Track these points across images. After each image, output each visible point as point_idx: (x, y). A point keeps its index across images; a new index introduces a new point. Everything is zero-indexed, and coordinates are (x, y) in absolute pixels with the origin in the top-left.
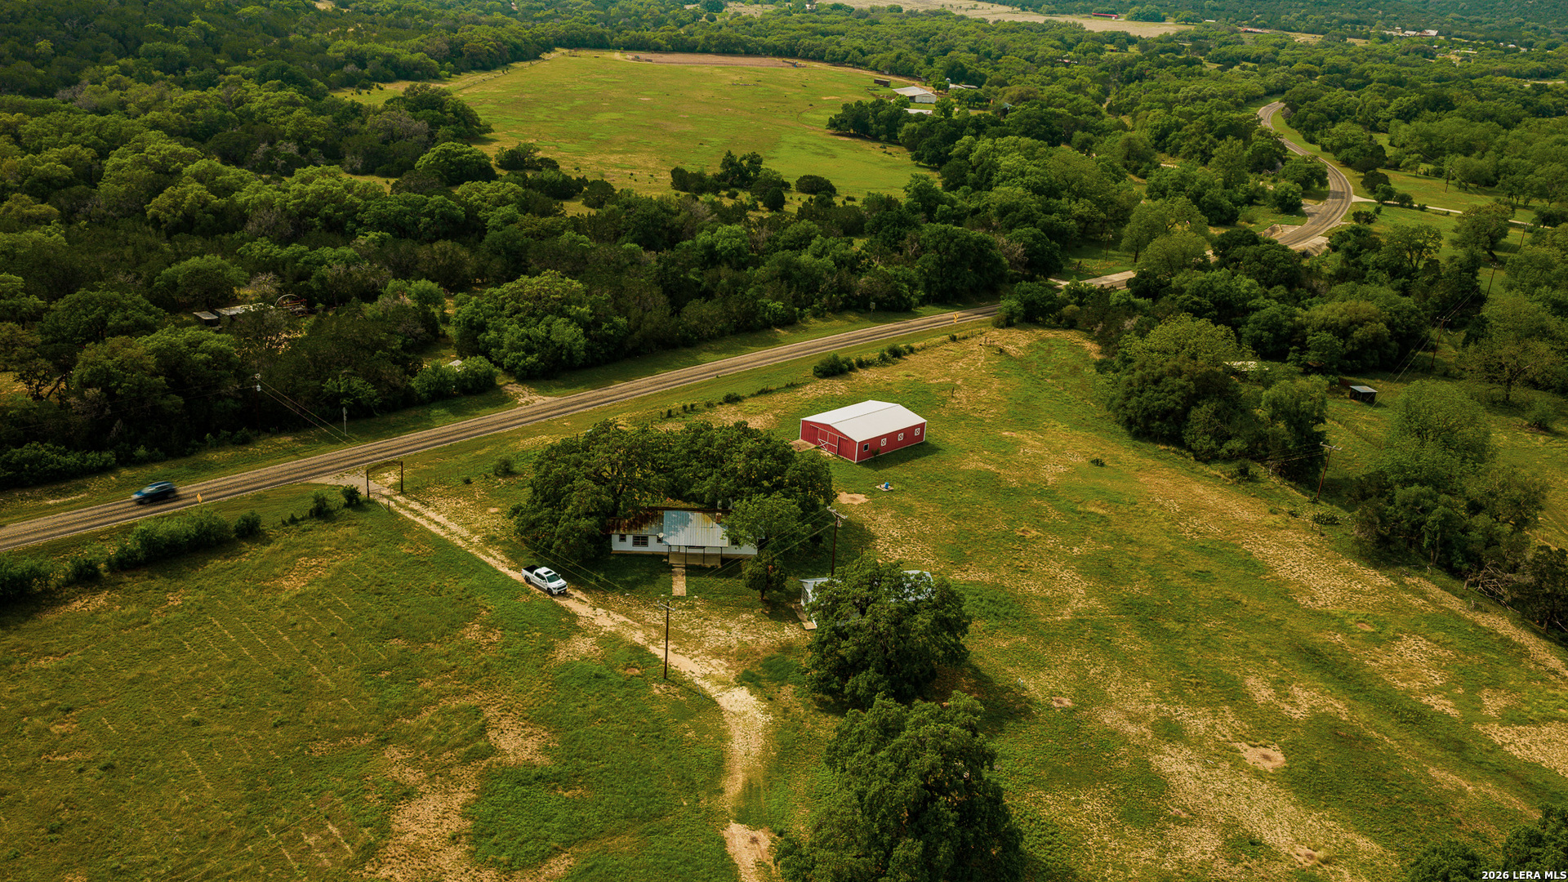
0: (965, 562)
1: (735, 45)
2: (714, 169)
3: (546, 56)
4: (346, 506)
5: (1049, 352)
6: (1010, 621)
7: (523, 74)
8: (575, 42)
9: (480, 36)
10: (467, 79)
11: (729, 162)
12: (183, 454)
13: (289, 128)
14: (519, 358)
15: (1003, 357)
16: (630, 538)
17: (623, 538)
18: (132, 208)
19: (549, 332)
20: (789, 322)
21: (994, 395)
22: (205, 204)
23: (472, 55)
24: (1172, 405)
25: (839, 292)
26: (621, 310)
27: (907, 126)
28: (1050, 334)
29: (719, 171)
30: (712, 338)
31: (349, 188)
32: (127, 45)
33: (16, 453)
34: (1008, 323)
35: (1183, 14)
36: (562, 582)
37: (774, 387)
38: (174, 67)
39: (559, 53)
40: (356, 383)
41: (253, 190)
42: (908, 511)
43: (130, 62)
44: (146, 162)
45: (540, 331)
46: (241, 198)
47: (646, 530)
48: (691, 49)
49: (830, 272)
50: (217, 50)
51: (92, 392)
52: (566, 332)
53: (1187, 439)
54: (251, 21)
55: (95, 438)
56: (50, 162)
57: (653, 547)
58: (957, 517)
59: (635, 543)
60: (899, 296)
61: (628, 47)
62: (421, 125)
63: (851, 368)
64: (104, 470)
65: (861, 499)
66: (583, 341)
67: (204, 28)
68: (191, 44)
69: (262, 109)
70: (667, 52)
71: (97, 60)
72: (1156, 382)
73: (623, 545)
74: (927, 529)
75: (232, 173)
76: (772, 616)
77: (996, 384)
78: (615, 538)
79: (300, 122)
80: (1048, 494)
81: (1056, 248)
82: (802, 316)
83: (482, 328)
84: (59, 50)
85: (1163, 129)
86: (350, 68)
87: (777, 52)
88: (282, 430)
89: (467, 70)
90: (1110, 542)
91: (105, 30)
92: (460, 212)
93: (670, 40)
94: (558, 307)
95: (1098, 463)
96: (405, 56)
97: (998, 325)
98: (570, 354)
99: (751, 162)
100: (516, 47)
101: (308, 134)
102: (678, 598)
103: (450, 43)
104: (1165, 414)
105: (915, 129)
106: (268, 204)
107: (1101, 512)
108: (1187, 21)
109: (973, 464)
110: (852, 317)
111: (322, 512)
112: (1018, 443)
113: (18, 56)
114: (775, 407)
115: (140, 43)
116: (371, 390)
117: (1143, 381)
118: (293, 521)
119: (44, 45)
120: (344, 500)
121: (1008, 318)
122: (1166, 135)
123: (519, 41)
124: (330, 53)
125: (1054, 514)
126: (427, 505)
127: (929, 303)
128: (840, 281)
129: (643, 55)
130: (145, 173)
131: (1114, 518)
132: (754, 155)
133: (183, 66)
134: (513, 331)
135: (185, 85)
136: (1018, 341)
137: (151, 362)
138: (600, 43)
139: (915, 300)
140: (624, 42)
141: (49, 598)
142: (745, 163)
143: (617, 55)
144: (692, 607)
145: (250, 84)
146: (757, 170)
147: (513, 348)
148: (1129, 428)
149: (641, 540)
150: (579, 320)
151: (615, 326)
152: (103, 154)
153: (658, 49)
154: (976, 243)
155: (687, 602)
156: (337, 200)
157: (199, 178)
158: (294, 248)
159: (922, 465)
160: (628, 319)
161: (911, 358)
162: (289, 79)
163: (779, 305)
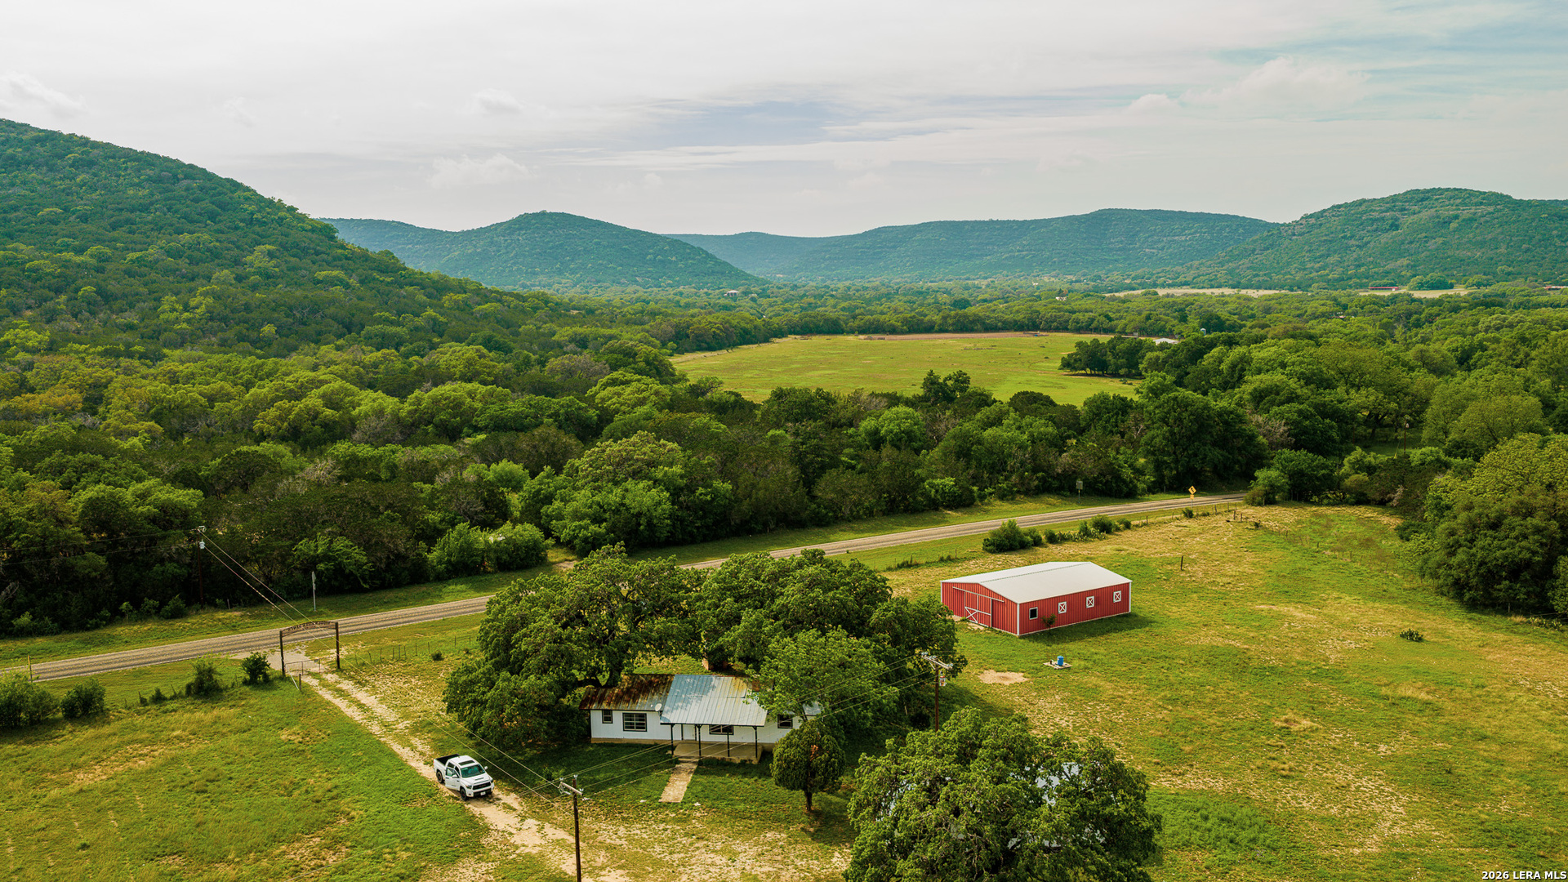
0: (1181, 762)
1: (973, 322)
2: (917, 389)
3: (777, 340)
4: (245, 683)
5: (1328, 527)
6: (1260, 852)
7: (750, 353)
8: (808, 329)
9: (707, 320)
10: (689, 356)
11: (931, 382)
12: (83, 627)
14: (581, 527)
15: (1260, 532)
16: (618, 717)
17: (607, 717)
19: (624, 497)
20: (962, 502)
21: (1246, 568)
22: (315, 415)
23: (697, 336)
24: (1526, 555)
25: (1035, 471)
26: (725, 475)
27: (1149, 355)
28: (1330, 511)
29: (921, 392)
30: (856, 518)
32: (350, 329)
34: (1268, 500)
35: (1475, 279)
36: (486, 777)
37: (923, 561)
38: (392, 345)
39: (791, 341)
42: (1093, 693)
43: (344, 341)
44: (283, 389)
45: (614, 496)
46: (356, 411)
47: (642, 705)
48: (929, 329)
49: (1021, 447)
50: (437, 333)
52: (644, 496)
54: (485, 316)
56: (184, 391)
57: (655, 732)
58: (1173, 701)
59: (628, 726)
60: (1118, 477)
61: (861, 331)
62: (602, 367)
63: (1037, 542)
65: (1018, 677)
66: (667, 506)
67: (434, 319)
68: (413, 328)
70: (902, 333)
71: (315, 341)
72: (1495, 525)
73: (607, 729)
74: (1119, 718)
76: (815, 837)
77: (1250, 557)
78: (596, 717)
80: (1334, 675)
81: (1332, 427)
82: (982, 498)
83: (549, 499)
84: (283, 334)
85: (1464, 351)
87: (1018, 326)
88: (232, 603)
89: (690, 350)
90: (1444, 738)
91: (334, 318)
92: (591, 413)
93: (905, 322)
94: (643, 470)
95: (1411, 636)
97: (1253, 502)
98: (650, 524)
99: (957, 381)
100: (746, 331)
102: (667, 805)
103: (677, 326)
104: (1516, 570)
105: (1158, 358)
106: (382, 414)
107: (1423, 696)
108: (1478, 285)
109: (1207, 639)
110: (1052, 500)
111: (205, 688)
112: (1281, 617)
113: (242, 339)
114: (918, 581)
115: (363, 328)
117: (1472, 526)
118: (159, 699)
119: (269, 329)
120: (244, 675)
121: (1267, 494)
122: (1469, 357)
123: (748, 326)
124: (555, 338)
125: (1341, 700)
126: (361, 684)
127: (1162, 491)
128: (1034, 457)
129: (876, 336)
131: (1449, 705)
132: (961, 374)
133: (399, 345)
136: (1283, 517)
138: (834, 329)
139: (1141, 486)
140: (859, 327)
142: (950, 383)
143: (851, 338)
144: (684, 820)
146: (963, 390)
147: (577, 516)
148: (1459, 596)
149: (637, 722)
150: (665, 483)
151: (716, 494)
153: (893, 331)
154: (1220, 415)
155: (681, 812)
159: (1121, 641)
160: (736, 484)
161: (1128, 534)
162: (495, 348)
163: (949, 481)
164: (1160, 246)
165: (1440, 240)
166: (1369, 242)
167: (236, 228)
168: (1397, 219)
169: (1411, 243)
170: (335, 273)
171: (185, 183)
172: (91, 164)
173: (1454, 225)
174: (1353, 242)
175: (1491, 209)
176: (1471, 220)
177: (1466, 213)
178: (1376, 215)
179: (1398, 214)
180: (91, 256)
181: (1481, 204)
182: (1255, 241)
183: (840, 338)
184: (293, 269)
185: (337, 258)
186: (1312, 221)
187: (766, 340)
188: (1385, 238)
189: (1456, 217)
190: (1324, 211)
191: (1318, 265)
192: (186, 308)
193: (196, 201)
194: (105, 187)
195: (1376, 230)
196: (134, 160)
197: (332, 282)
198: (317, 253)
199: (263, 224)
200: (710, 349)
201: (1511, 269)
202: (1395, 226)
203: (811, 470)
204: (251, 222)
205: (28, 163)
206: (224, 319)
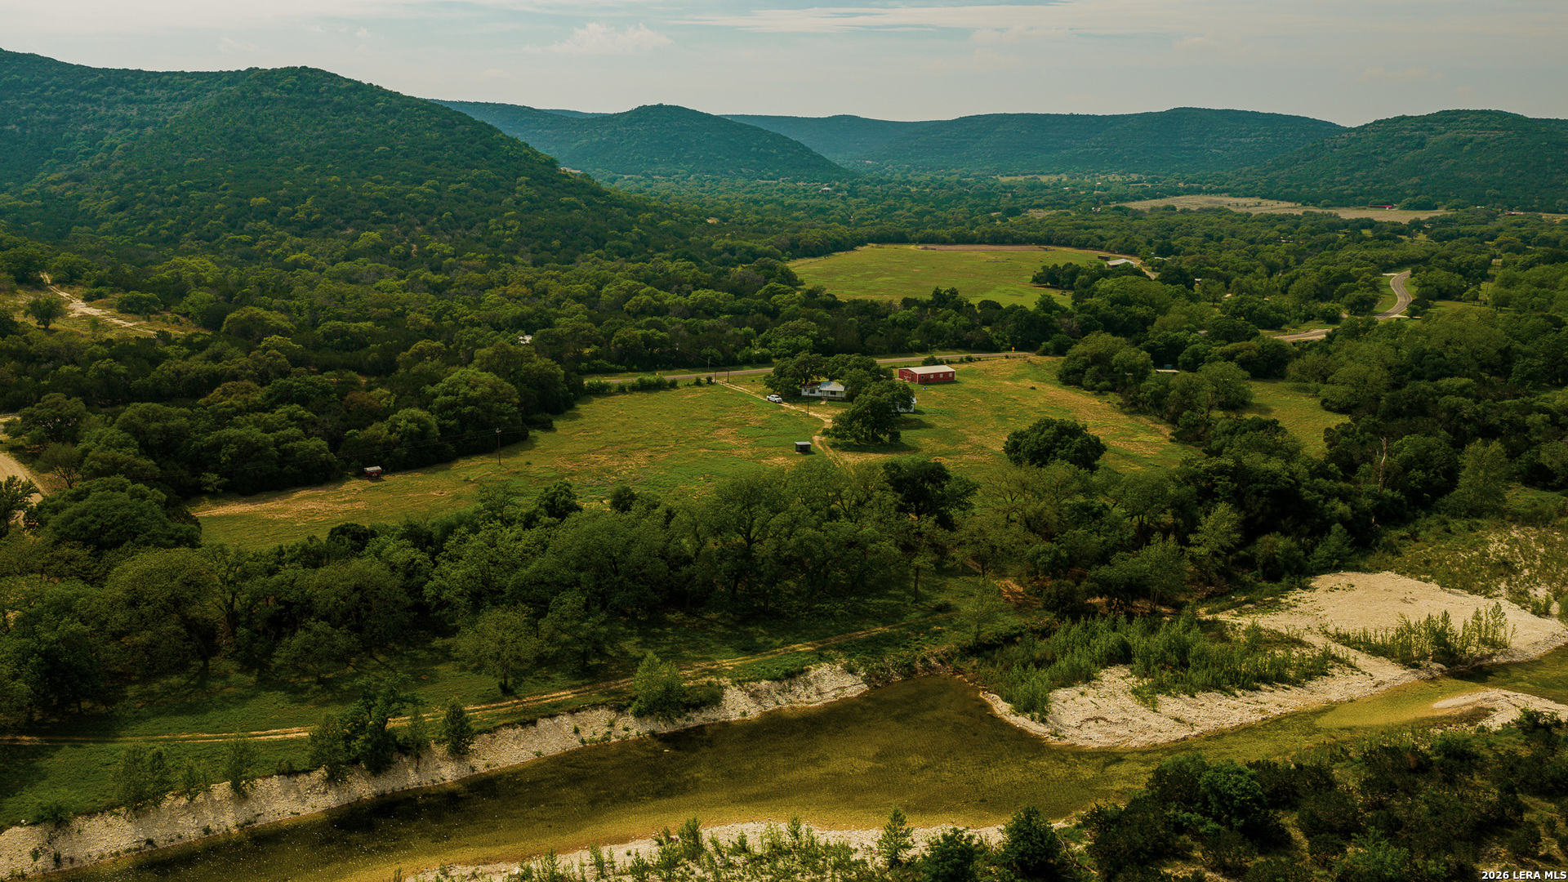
0: (940, 404)
1: (1005, 237)
2: (928, 296)
3: (860, 248)
7: (840, 259)
8: (882, 239)
9: (813, 235)
10: (799, 262)
11: (937, 293)
13: (689, 279)
14: (783, 351)
15: (1028, 364)
16: (808, 390)
18: (617, 306)
19: (798, 341)
20: (923, 350)
21: (1009, 372)
22: (650, 304)
23: (805, 247)
24: (1078, 368)
25: (955, 339)
26: (832, 334)
29: (931, 298)
30: (880, 353)
31: (717, 297)
32: (599, 242)
33: (596, 362)
35: (1453, 202)
36: (781, 399)
37: (901, 365)
38: (625, 254)
39: (869, 249)
40: (714, 351)
41: (670, 299)
42: (930, 394)
43: (601, 251)
44: (620, 289)
45: (794, 341)
46: (667, 302)
47: (814, 387)
48: (972, 241)
50: (647, 246)
51: (620, 345)
53: (1084, 383)
54: (666, 229)
55: (620, 361)
56: (579, 288)
57: (817, 394)
58: (949, 396)
59: (811, 392)
60: (991, 344)
61: (922, 241)
62: (761, 277)
63: (941, 363)
64: (623, 371)
66: (811, 345)
67: (640, 234)
68: (633, 242)
69: (675, 271)
70: (951, 244)
71: (583, 251)
72: (1075, 359)
73: (805, 393)
74: (933, 398)
75: (662, 293)
77: (1015, 369)
78: (804, 390)
79: (695, 274)
82: (931, 348)
84: (563, 245)
86: (726, 255)
87: (1039, 242)
89: (801, 257)
91: (587, 234)
92: (771, 307)
93: (954, 235)
94: (804, 332)
95: (1033, 388)
96: (760, 248)
97: (1035, 354)
99: (951, 293)
100: (838, 242)
101: (699, 280)
102: (822, 405)
103: (792, 239)
106: (679, 304)
108: (1456, 207)
109: (975, 387)
110: (960, 350)
111: (698, 383)
112: (1001, 383)
113: (543, 249)
115: (605, 242)
116: (719, 354)
118: (689, 385)
120: (707, 382)
123: (840, 239)
124: (714, 246)
126: (739, 386)
128: (955, 334)
129: (929, 246)
130: (622, 293)
131: (1021, 400)
132: (953, 289)
133: (630, 254)
134: (782, 341)
135: (633, 262)
136: (1044, 359)
137: (640, 338)
138: (902, 239)
139: (1004, 346)
140: (919, 238)
141: (611, 394)
142: (947, 294)
143: (912, 247)
144: (825, 407)
145: (668, 263)
147: (781, 347)
148: (1061, 380)
149: (813, 391)
150: (812, 337)
151: (828, 341)
152: (600, 288)
153: (944, 242)
155: (825, 405)
156: (711, 301)
157: (646, 294)
158: (691, 320)
159: (945, 383)
161: (981, 361)
162: (690, 259)
163: (918, 341)
164: (1226, 146)
165: (1451, 161)
166: (1394, 159)
167: (502, 163)
168: (1424, 138)
169: (1427, 162)
170: (572, 199)
171: (462, 127)
172: (395, 111)
173: (1466, 148)
174: (1382, 158)
175: (1502, 134)
176: (1483, 144)
177: (1480, 137)
178: (1406, 133)
179: (1425, 134)
180: (429, 187)
181: (1496, 128)
182: (1300, 152)
183: (905, 247)
184: (544, 195)
185: (566, 186)
186: (1354, 135)
187: (852, 249)
188: (1409, 156)
189: (1471, 140)
190: (1366, 125)
191: (1344, 179)
192: (505, 228)
193: (472, 142)
194: (409, 130)
195: (1404, 148)
196: (423, 109)
197: (571, 207)
198: (553, 182)
199: (515, 160)
200: (814, 256)
201: (1498, 192)
202: (1421, 145)
203: (863, 334)
204: (508, 158)
205: (351, 109)
206: (529, 236)
